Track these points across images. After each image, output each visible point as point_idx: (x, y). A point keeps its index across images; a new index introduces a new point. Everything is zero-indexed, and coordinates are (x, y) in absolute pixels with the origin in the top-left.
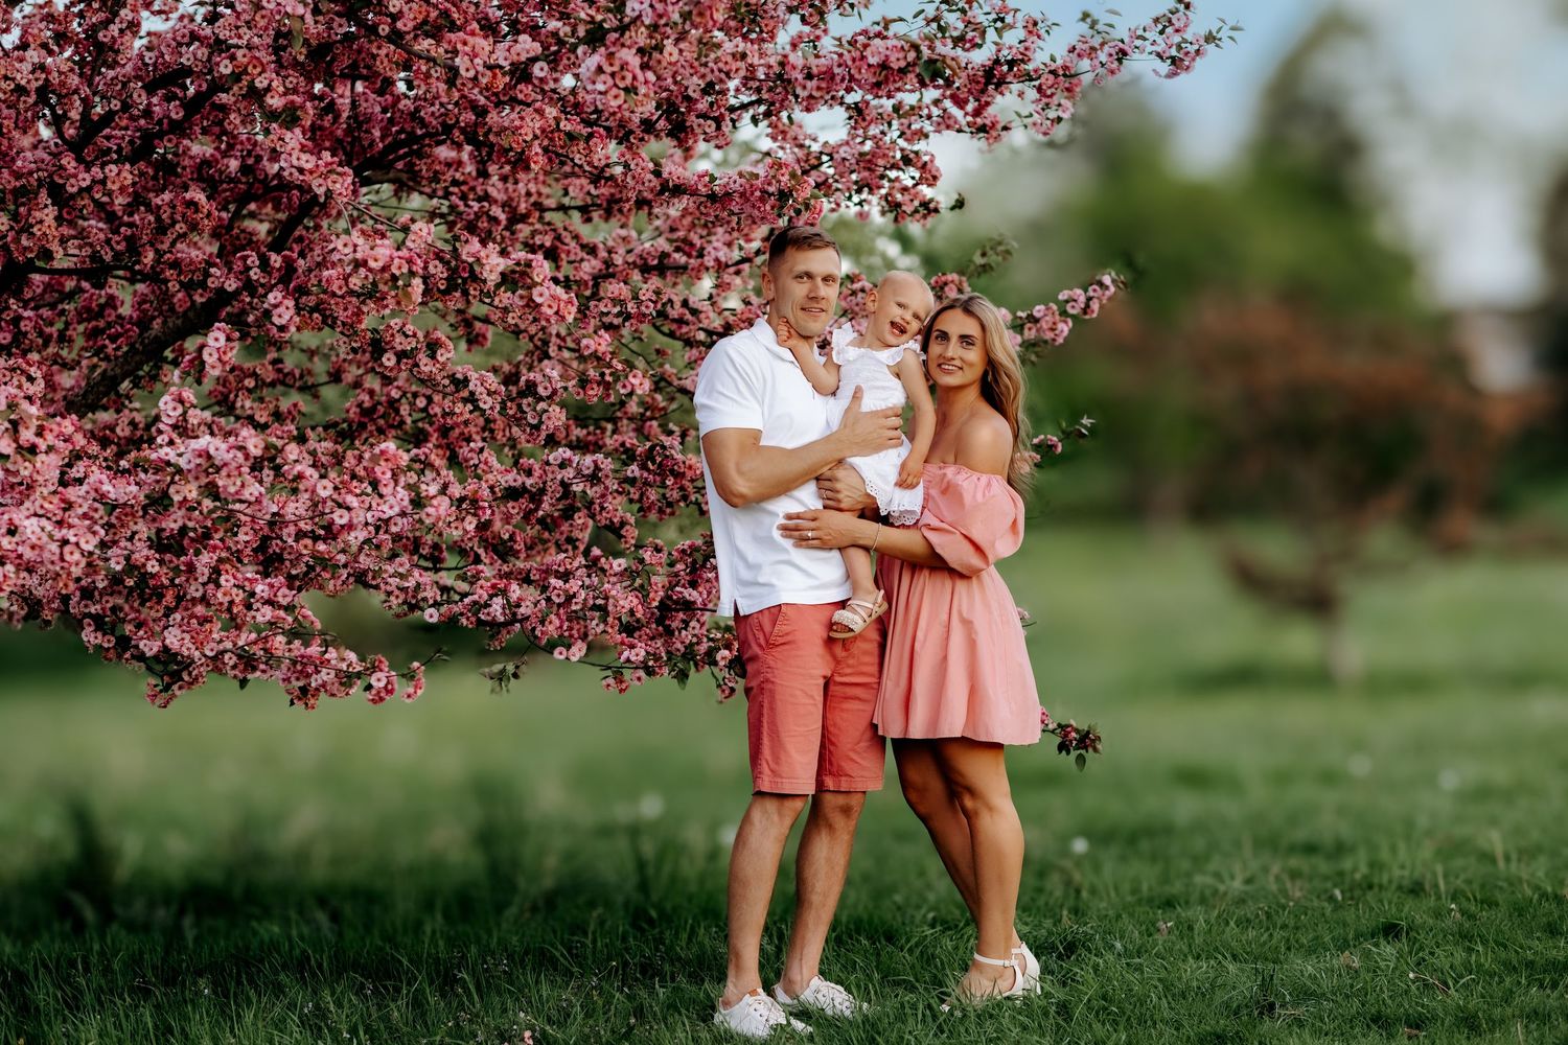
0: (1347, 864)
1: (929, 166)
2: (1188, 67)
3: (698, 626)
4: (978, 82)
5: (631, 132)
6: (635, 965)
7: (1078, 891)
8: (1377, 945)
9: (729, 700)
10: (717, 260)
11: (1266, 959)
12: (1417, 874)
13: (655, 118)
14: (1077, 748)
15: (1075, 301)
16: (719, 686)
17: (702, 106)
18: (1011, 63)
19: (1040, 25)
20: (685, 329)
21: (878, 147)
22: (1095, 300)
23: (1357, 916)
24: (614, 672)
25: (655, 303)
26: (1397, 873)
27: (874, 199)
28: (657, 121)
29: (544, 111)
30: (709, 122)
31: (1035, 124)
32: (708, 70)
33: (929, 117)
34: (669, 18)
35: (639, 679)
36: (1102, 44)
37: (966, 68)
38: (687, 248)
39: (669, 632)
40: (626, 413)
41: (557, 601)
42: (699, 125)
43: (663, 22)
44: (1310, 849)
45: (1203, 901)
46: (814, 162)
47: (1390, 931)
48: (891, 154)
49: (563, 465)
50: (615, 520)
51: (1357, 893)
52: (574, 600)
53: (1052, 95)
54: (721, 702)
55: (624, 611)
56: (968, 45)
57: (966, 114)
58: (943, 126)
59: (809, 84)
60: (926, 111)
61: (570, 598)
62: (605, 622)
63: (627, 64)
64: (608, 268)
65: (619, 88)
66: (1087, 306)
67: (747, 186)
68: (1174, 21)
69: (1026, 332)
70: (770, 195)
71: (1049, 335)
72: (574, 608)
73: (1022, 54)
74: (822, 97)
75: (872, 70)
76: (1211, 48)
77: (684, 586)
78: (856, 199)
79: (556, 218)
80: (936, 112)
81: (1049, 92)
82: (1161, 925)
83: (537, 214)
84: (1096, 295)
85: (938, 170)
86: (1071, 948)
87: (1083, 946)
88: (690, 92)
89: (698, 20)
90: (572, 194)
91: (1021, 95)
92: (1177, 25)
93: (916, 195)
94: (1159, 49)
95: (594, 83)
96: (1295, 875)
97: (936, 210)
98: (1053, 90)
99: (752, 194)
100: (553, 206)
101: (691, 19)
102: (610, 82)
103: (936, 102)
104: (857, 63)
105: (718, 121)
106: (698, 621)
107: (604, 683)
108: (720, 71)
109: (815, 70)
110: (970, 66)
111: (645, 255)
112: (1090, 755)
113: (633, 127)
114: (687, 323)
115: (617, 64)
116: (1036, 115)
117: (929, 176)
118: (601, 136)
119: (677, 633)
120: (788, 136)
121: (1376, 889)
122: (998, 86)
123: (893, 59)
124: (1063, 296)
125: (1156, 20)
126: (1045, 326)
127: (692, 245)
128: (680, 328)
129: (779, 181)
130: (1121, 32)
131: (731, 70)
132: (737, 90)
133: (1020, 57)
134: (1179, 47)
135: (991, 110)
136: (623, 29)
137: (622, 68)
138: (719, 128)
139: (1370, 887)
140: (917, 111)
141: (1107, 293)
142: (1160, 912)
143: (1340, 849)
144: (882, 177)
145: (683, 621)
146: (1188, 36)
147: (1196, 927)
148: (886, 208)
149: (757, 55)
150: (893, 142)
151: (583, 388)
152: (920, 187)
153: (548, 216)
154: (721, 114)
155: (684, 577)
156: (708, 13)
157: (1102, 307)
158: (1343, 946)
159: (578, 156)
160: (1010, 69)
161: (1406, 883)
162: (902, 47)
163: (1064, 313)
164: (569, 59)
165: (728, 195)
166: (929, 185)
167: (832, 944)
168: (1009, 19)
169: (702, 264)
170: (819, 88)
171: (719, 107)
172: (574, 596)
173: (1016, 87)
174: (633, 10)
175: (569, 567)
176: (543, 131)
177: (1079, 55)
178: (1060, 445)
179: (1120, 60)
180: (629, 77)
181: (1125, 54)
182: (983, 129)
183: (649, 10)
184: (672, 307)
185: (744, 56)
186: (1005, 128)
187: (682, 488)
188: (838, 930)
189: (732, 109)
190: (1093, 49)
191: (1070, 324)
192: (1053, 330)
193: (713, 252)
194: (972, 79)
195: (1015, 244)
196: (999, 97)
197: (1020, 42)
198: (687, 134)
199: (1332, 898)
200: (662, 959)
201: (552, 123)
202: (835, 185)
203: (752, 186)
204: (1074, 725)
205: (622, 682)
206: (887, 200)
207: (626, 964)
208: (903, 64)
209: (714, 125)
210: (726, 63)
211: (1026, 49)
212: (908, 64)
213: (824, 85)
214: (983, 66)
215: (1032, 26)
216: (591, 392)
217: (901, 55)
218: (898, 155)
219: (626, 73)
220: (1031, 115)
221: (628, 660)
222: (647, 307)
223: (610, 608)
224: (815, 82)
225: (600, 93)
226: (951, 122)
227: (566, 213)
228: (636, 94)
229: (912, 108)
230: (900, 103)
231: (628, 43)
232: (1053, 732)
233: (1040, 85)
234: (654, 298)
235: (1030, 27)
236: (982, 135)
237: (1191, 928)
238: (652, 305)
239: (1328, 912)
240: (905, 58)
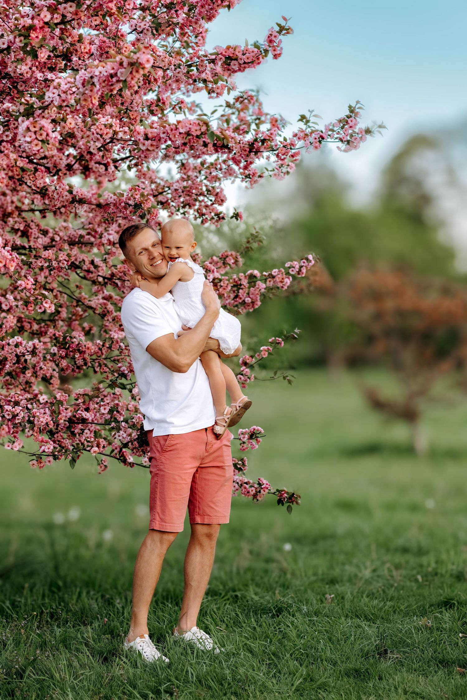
0: (424, 560)
1: (219, 195)
2: (356, 146)
3: (89, 432)
4: (245, 151)
5: (60, 170)
6: (47, 613)
7: (285, 574)
8: (441, 613)
9: (104, 471)
10: (109, 240)
11: (383, 618)
12: (460, 568)
13: (73, 163)
14: (288, 502)
15: (294, 267)
16: (99, 464)
17: (97, 158)
18: (263, 141)
19: (279, 121)
20: (91, 275)
21: (194, 184)
22: (304, 267)
23: (430, 592)
24: (37, 457)
25: (68, 261)
26: (450, 567)
27: (191, 211)
28: (74, 164)
29: (9, 155)
30: (102, 166)
31: (275, 175)
32: (91, 133)
33: (221, 169)
34: (69, 102)
35: (49, 461)
36: (311, 133)
37: (239, 143)
38: (93, 233)
39: (73, 434)
40: (60, 317)
41: (8, 417)
42: (96, 168)
43: (65, 104)
44: (405, 550)
45: (350, 580)
46: (160, 191)
47: (448, 604)
48: (200, 188)
49: (17, 346)
50: (48, 375)
51: (430, 578)
52: (17, 418)
53: (284, 158)
54: (100, 473)
55: (43, 424)
56: (241, 132)
57: (240, 168)
58: (227, 174)
59: (147, 143)
60: (219, 166)
61: (15, 416)
62: (33, 429)
63: (44, 127)
64: (52, 242)
65: (39, 140)
66: (300, 270)
67: (118, 200)
68: (349, 121)
69: (268, 283)
70: (130, 205)
71: (280, 285)
72: (17, 421)
73: (269, 136)
74: (153, 150)
75: (182, 136)
76: (368, 137)
77: (82, 411)
78: (182, 211)
79: (28, 216)
80: (224, 166)
81: (283, 157)
82: (328, 596)
83: (17, 213)
84: (304, 265)
85: (225, 196)
86: (280, 611)
87: (286, 610)
88: (91, 150)
89: (84, 103)
90: (35, 203)
91: (268, 158)
92: (351, 124)
93: (213, 210)
94: (341, 136)
95: (25, 137)
96: (398, 567)
97: (223, 218)
98: (285, 156)
99: (120, 204)
100: (27, 209)
101: (80, 103)
102: (34, 137)
103: (225, 162)
104: (174, 132)
105: (106, 166)
106: (89, 430)
107: (31, 463)
108: (97, 134)
109: (150, 135)
110: (241, 142)
111: (71, 236)
112: (294, 506)
113: (62, 168)
114: (92, 273)
115: (38, 126)
116: (276, 170)
117: (219, 200)
118: (42, 171)
119: (77, 435)
120: (147, 177)
121: (439, 576)
122: (256, 153)
123: (193, 130)
124: (287, 265)
125: (340, 121)
126: (278, 280)
127: (96, 232)
128: (88, 274)
129: (135, 198)
130: (321, 127)
131: (103, 133)
132: (119, 150)
133: (268, 138)
134: (351, 136)
135: (253, 166)
136: (44, 108)
137: (41, 129)
138: (106, 169)
139: (436, 574)
140: (214, 166)
141: (310, 264)
142: (327, 586)
143: (421, 552)
144: (196, 200)
145: (81, 429)
146: (357, 130)
147: (346, 597)
148: (198, 216)
149: (118, 126)
150: (201, 181)
151: (27, 306)
152: (215, 206)
153: (24, 214)
154: (108, 162)
155: (83, 407)
156: (89, 100)
157: (307, 271)
158: (423, 613)
159: (29, 181)
160: (263, 144)
161: (454, 572)
162: (199, 124)
163: (288, 274)
164: (14, 124)
165: (108, 205)
166: (220, 205)
167: (154, 603)
168: (263, 118)
169: (101, 242)
170: (152, 145)
171: (107, 158)
172: (17, 415)
173: (265, 154)
174: (49, 97)
175: (17, 399)
176: (8, 166)
177: (299, 138)
178: (283, 342)
179: (320, 142)
180: (45, 134)
181: (323, 138)
182: (248, 176)
183: (58, 97)
184: (84, 263)
185: (111, 126)
186: (260, 176)
187: (84, 359)
188: (157, 596)
189: (115, 161)
190: (306, 135)
191: (291, 279)
192: (282, 282)
193: (107, 236)
194: (243, 149)
195: (265, 238)
196: (257, 160)
197: (268, 131)
198: (89, 171)
199: (416, 581)
200: (62, 610)
201: (13, 162)
202: (172, 203)
203: (120, 200)
204: (286, 490)
205: (41, 463)
206: (198, 212)
207: (42, 612)
208: (199, 133)
209: (104, 168)
210: (101, 129)
211: (271, 134)
212: (202, 134)
213: (154, 143)
214: (249, 142)
215: (274, 122)
216: (30, 308)
217: (198, 128)
218: (204, 189)
219: (42, 132)
220: (274, 170)
221: (44, 451)
222: (63, 264)
223: (36, 422)
224: (150, 141)
225: (28, 143)
226: (232, 172)
227: (33, 213)
228: (48, 144)
229: (212, 164)
230: (205, 161)
231: (47, 116)
232: (274, 493)
233: (278, 153)
234: (67, 259)
235: (274, 123)
236: (248, 179)
237: (343, 598)
238: (66, 263)
239: (415, 588)
240: (200, 129)
